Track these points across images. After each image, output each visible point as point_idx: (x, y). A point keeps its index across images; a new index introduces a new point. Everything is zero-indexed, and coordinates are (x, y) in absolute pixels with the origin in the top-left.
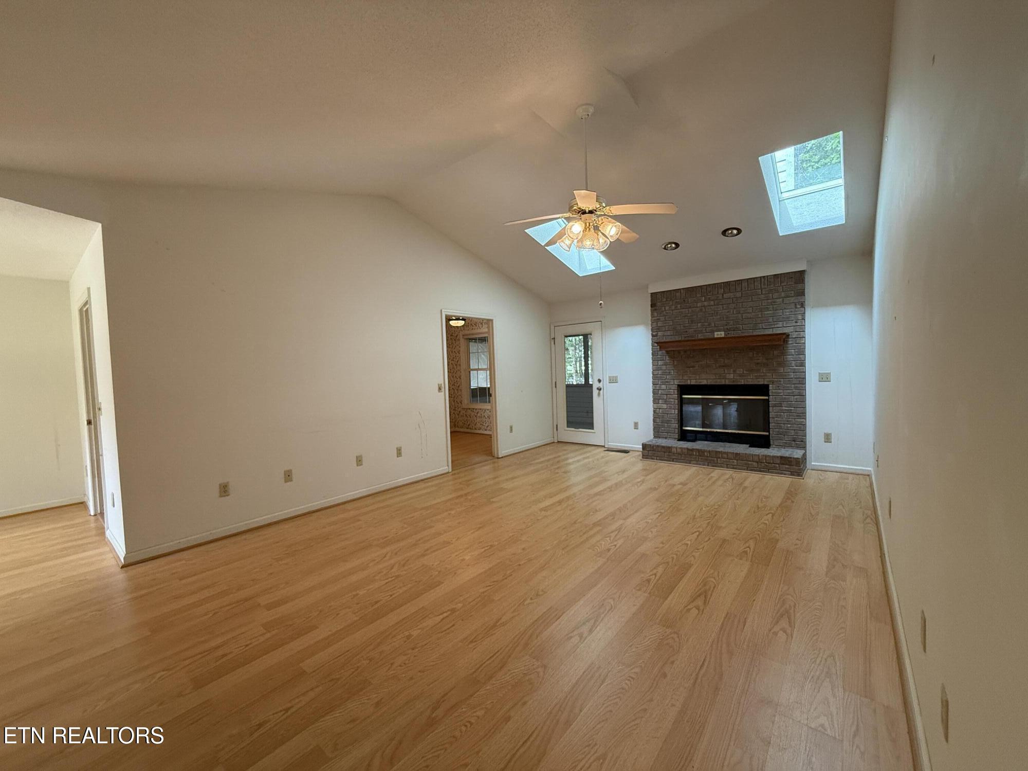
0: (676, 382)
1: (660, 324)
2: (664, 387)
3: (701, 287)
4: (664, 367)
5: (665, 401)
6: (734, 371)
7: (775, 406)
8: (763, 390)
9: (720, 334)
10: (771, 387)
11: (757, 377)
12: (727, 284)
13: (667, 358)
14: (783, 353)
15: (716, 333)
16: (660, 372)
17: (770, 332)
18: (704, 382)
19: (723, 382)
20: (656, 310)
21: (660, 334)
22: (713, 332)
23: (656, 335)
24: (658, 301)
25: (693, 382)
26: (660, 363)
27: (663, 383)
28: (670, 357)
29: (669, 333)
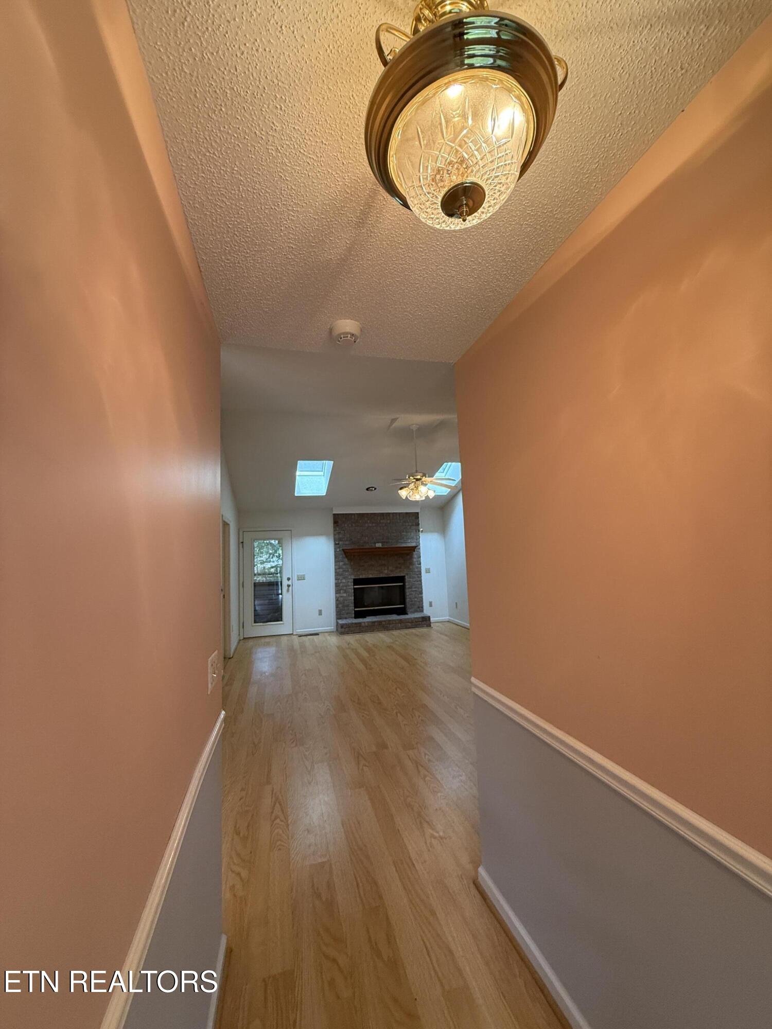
0: (353, 577)
1: (341, 536)
2: (344, 581)
3: (368, 514)
4: (344, 567)
5: (345, 591)
6: (388, 568)
7: (409, 588)
8: (402, 579)
9: (379, 545)
10: (406, 577)
11: (400, 572)
12: (382, 514)
13: (346, 560)
14: (412, 557)
15: (377, 544)
16: (341, 570)
17: (404, 545)
18: (371, 576)
19: (381, 576)
20: (338, 526)
21: (340, 543)
22: (375, 543)
23: (338, 544)
24: (338, 520)
25: (364, 577)
26: (341, 564)
27: (344, 578)
28: (348, 560)
29: (347, 543)
